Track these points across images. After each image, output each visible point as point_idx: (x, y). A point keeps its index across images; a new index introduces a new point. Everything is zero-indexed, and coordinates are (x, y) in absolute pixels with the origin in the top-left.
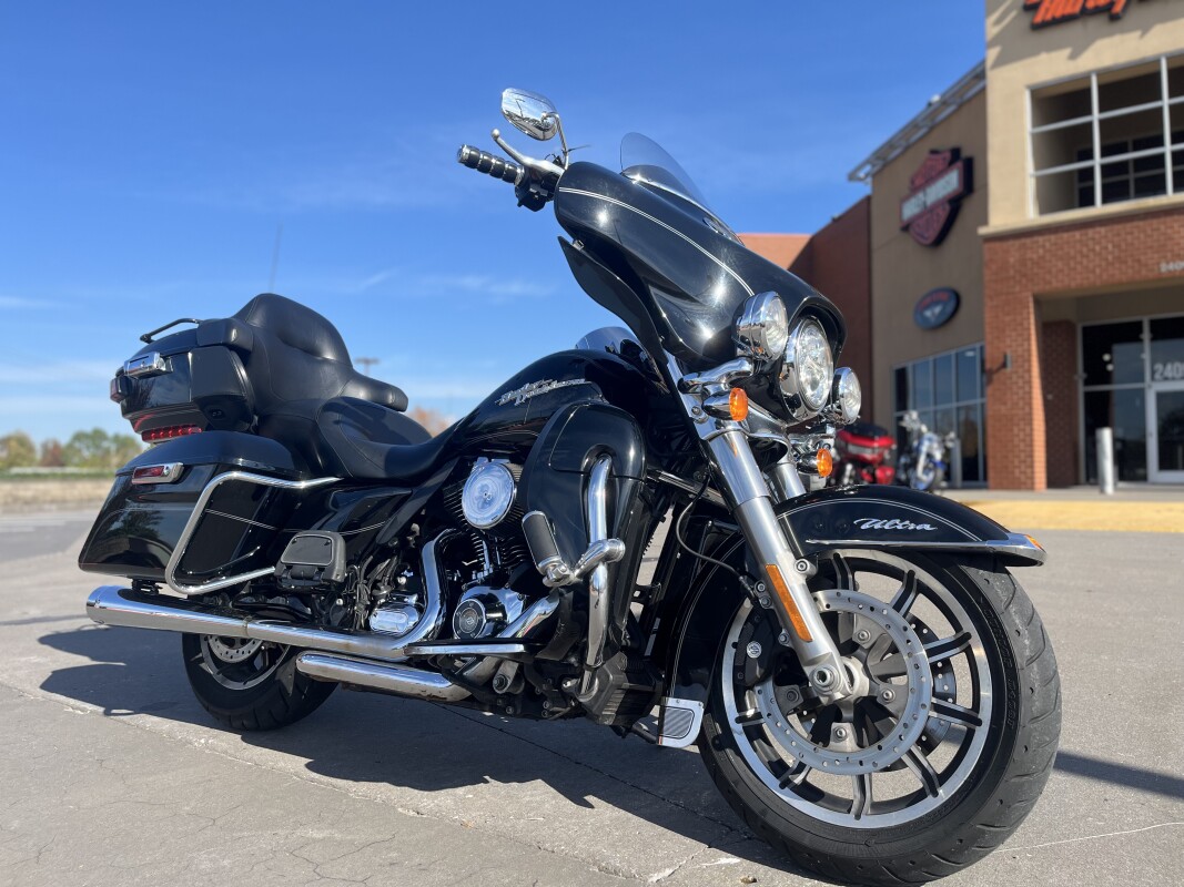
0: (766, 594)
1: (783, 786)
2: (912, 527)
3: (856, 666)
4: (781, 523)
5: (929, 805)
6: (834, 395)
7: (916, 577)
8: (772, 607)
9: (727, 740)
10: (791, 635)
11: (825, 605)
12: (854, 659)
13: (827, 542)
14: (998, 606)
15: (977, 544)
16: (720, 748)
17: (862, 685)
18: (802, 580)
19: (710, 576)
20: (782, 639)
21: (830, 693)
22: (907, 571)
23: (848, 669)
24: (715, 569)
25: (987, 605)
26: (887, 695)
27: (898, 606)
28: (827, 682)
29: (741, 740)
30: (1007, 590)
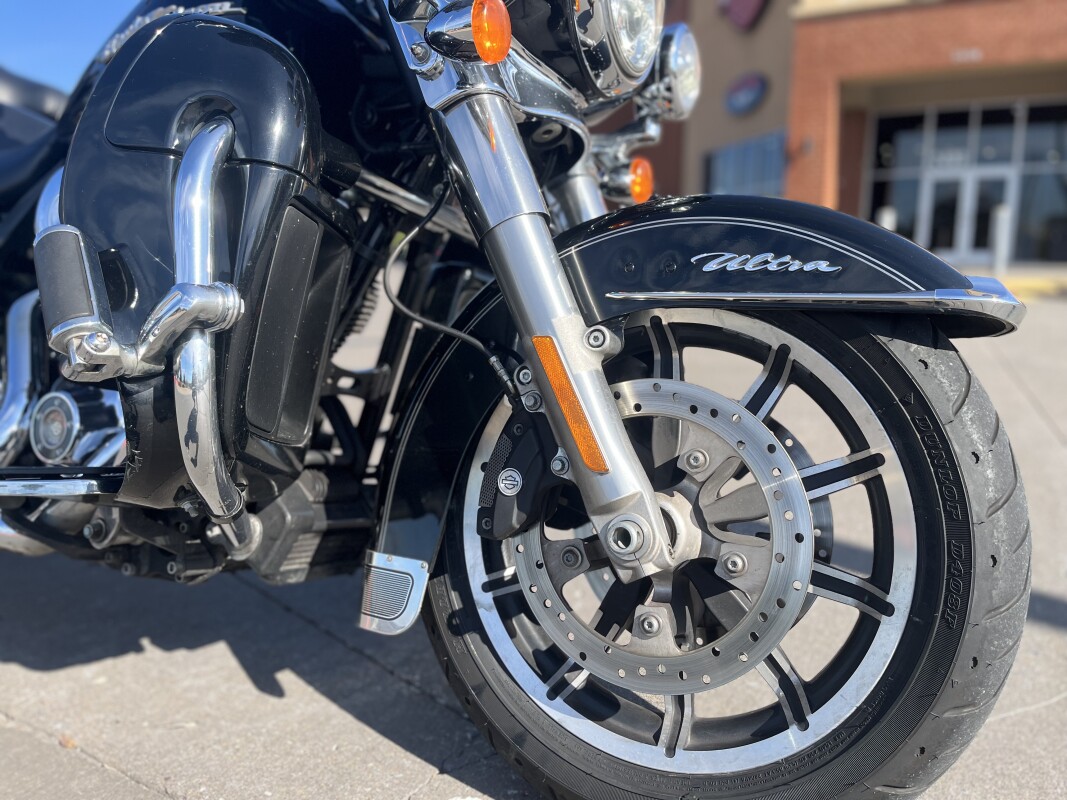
0: (532, 386)
1: (552, 694)
2: (795, 266)
3: (680, 509)
4: (566, 264)
5: (791, 742)
6: (660, 69)
7: (791, 357)
8: (541, 410)
9: (468, 620)
10: (571, 461)
11: (632, 404)
12: (678, 496)
13: (641, 296)
14: (942, 409)
15: (916, 296)
16: (457, 631)
17: (690, 542)
18: (596, 364)
19: (447, 356)
20: (556, 466)
21: (636, 564)
22: (775, 347)
23: (667, 516)
24: (454, 346)
25: (922, 406)
26: (734, 564)
27: (755, 404)
28: (631, 548)
29: (490, 619)
30: (958, 380)
